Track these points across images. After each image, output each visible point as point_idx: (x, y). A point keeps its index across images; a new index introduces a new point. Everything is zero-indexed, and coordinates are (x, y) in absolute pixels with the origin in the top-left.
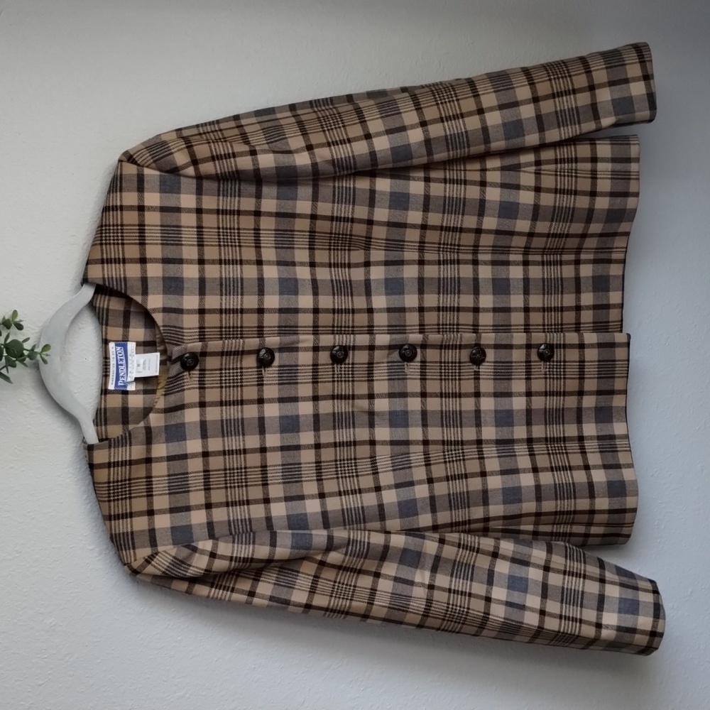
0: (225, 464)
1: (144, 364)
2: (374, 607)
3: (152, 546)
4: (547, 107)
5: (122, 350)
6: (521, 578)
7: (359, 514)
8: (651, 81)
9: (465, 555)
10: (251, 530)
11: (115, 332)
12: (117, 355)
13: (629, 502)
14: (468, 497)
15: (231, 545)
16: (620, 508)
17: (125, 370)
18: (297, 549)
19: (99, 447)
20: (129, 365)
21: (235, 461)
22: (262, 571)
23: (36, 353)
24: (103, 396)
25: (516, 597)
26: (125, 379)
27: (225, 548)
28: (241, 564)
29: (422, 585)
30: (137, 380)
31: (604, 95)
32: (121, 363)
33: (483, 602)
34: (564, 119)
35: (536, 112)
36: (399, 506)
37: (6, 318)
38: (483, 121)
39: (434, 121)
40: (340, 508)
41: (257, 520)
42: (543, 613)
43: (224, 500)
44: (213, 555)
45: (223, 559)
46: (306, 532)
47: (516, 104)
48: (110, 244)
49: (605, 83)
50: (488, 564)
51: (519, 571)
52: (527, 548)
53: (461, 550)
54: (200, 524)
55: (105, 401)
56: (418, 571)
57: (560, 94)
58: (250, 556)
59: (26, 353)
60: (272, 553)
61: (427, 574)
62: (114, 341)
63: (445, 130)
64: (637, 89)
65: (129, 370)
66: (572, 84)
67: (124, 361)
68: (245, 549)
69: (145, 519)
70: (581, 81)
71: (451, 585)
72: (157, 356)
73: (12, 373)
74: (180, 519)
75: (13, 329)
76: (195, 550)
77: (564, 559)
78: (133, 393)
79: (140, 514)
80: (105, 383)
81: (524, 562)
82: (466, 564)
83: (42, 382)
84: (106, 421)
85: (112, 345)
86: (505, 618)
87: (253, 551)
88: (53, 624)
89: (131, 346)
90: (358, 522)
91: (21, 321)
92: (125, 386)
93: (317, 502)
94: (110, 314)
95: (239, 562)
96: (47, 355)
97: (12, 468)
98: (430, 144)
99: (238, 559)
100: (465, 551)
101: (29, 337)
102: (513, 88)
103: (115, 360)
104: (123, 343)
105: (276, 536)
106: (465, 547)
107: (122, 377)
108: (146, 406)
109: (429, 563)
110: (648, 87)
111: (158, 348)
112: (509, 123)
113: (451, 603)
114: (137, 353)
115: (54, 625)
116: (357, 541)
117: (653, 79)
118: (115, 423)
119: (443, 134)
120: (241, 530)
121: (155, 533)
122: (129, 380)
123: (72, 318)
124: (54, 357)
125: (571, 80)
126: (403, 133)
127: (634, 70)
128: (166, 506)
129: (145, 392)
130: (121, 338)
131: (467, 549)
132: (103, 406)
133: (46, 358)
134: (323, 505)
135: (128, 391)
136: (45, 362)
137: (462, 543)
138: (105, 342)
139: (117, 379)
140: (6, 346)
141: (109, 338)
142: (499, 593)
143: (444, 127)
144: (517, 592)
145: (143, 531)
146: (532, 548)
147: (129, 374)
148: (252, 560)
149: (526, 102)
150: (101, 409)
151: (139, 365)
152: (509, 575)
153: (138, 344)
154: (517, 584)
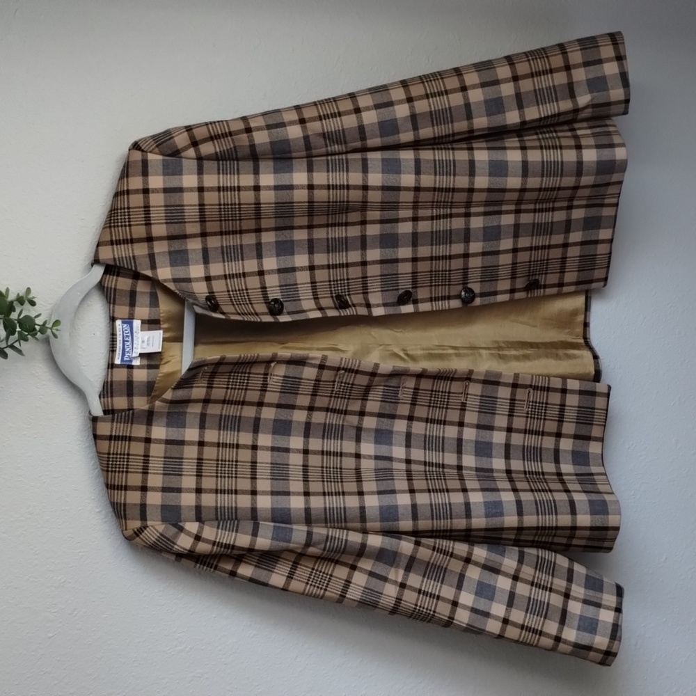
0: (218, 455)
1: (148, 340)
2: (346, 600)
3: (141, 520)
4: (526, 85)
5: (128, 327)
6: (490, 585)
7: (341, 514)
8: (624, 61)
9: (438, 558)
10: (236, 519)
11: (122, 310)
12: (123, 332)
13: (612, 520)
14: (450, 509)
15: (215, 530)
16: (601, 525)
17: (130, 346)
18: (277, 540)
19: (103, 420)
20: (135, 342)
21: (228, 454)
22: (243, 558)
23: (47, 328)
24: (110, 370)
25: (482, 605)
26: (130, 355)
27: (209, 532)
28: (222, 549)
29: (395, 582)
30: (142, 355)
31: (580, 75)
32: (127, 339)
33: (449, 606)
34: (543, 98)
35: (515, 91)
36: (380, 510)
37: (21, 295)
38: (466, 98)
39: (420, 98)
40: (323, 506)
41: (243, 509)
42: (506, 621)
43: (214, 487)
44: (198, 538)
45: (206, 543)
46: (288, 526)
47: (497, 82)
48: (118, 226)
49: (580, 63)
50: (460, 568)
51: (489, 578)
52: (500, 556)
53: (435, 553)
54: (189, 506)
55: (112, 375)
56: (393, 570)
57: (538, 74)
58: (232, 543)
59: (37, 328)
60: (253, 542)
61: (401, 572)
62: (120, 319)
63: (430, 106)
64: (611, 69)
65: (135, 346)
66: (550, 64)
67: (130, 338)
68: (228, 536)
69: (138, 494)
70: (557, 61)
71: (421, 585)
72: (160, 334)
73: (24, 346)
74: (171, 498)
75: (27, 305)
76: (181, 529)
77: (534, 570)
78: (138, 367)
79: (134, 488)
80: (112, 358)
81: (495, 570)
82: (439, 567)
83: (53, 356)
84: (112, 393)
85: (118, 323)
86: (467, 624)
87: (235, 539)
88: (63, 580)
89: (137, 324)
90: (339, 521)
91: (34, 297)
92: (131, 361)
93: (302, 499)
94: (117, 294)
95: (221, 547)
96: (57, 330)
97: (24, 435)
98: (416, 119)
99: (220, 545)
100: (439, 554)
101: (41, 313)
102: (494, 68)
103: (121, 336)
104: (129, 320)
105: (258, 527)
106: (440, 551)
107: (128, 352)
108: (150, 380)
109: (404, 562)
110: (621, 66)
111: (162, 326)
112: (491, 100)
113: (419, 604)
114: (141, 330)
115: (64, 582)
116: (335, 538)
117: (626, 59)
118: (121, 395)
119: (428, 110)
120: (226, 517)
121: (146, 509)
122: (134, 355)
123: (82, 297)
124: (63, 331)
125: (549, 61)
126: (391, 108)
127: (607, 51)
128: (160, 484)
129: (149, 367)
130: (127, 316)
131: (441, 553)
132: (109, 380)
133: (57, 333)
134: (307, 502)
135: (133, 366)
136: (55, 336)
137: (437, 546)
138: (113, 319)
139: (123, 355)
140: (20, 321)
141: (116, 316)
142: (467, 598)
143: (429, 103)
144: (483, 599)
145: (135, 505)
146: (504, 556)
147: (134, 350)
148: (233, 547)
149: (506, 81)
150: (107, 382)
151: (143, 342)
152: (478, 581)
153: (143, 322)
154: (485, 591)
